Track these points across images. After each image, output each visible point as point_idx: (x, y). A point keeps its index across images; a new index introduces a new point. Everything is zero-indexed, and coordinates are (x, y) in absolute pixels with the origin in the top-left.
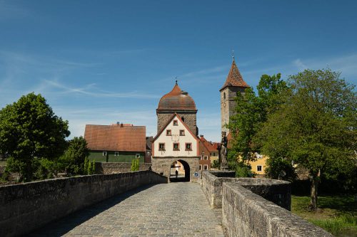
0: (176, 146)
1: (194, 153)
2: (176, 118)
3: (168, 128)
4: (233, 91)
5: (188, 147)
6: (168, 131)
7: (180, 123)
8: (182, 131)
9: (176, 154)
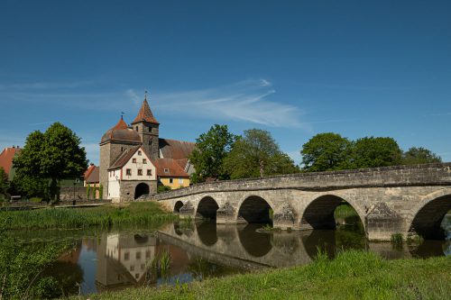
0: (140, 172)
1: (153, 177)
2: (140, 149)
3: (134, 157)
4: (146, 126)
5: (149, 172)
6: (134, 159)
7: (143, 153)
8: (144, 160)
9: (140, 178)
